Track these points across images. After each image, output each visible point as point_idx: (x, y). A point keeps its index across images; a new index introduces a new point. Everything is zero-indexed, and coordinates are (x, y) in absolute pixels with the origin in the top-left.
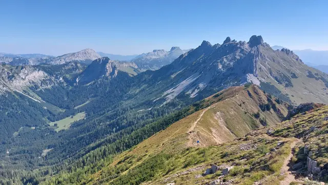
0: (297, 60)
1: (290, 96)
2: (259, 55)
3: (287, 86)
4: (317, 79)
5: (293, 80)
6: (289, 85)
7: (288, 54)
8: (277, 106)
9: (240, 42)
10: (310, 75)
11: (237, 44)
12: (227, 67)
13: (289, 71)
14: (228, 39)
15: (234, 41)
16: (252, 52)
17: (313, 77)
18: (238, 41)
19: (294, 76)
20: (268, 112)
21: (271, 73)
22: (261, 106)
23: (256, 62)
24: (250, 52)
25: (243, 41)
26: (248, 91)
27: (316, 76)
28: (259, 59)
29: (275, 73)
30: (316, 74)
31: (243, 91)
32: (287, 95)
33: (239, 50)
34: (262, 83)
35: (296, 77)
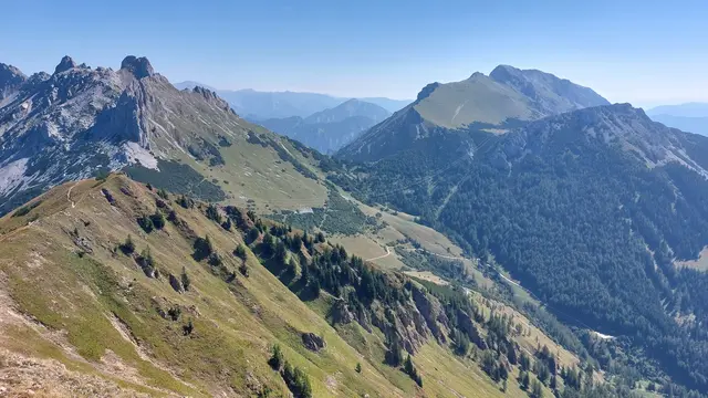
0: (226, 109)
1: (220, 183)
2: (148, 102)
3: (213, 163)
4: (264, 145)
5: (223, 151)
6: (217, 161)
7: (207, 98)
8: (181, 213)
9: (99, 69)
10: (253, 140)
11: (91, 74)
12: (71, 130)
13: (212, 132)
14: (66, 63)
15: (83, 66)
16: (129, 94)
17: (258, 142)
18: (93, 68)
19: (225, 142)
20: (159, 231)
21: (178, 140)
22: (141, 222)
23: (141, 117)
24: (125, 93)
25: (105, 67)
26: (105, 191)
27: (262, 140)
28: (147, 110)
29: (186, 139)
30: (262, 136)
31: (91, 192)
32: (215, 181)
33: (99, 88)
34: (161, 163)
35: (229, 145)
